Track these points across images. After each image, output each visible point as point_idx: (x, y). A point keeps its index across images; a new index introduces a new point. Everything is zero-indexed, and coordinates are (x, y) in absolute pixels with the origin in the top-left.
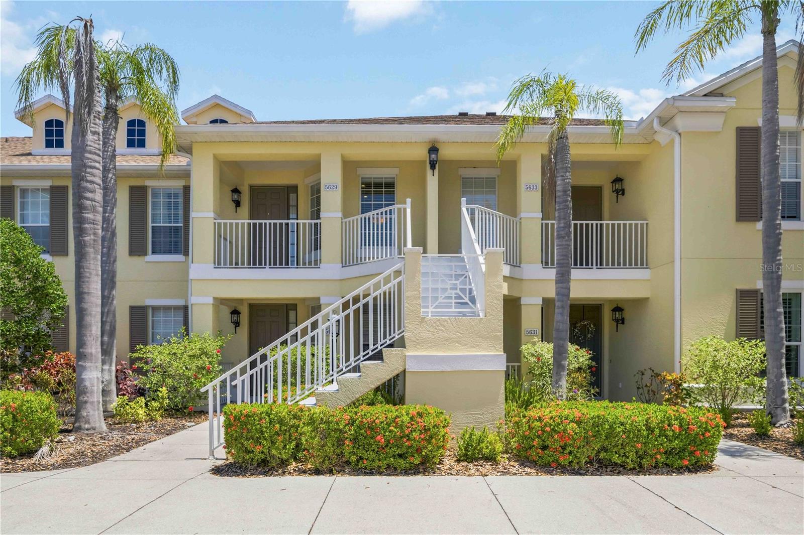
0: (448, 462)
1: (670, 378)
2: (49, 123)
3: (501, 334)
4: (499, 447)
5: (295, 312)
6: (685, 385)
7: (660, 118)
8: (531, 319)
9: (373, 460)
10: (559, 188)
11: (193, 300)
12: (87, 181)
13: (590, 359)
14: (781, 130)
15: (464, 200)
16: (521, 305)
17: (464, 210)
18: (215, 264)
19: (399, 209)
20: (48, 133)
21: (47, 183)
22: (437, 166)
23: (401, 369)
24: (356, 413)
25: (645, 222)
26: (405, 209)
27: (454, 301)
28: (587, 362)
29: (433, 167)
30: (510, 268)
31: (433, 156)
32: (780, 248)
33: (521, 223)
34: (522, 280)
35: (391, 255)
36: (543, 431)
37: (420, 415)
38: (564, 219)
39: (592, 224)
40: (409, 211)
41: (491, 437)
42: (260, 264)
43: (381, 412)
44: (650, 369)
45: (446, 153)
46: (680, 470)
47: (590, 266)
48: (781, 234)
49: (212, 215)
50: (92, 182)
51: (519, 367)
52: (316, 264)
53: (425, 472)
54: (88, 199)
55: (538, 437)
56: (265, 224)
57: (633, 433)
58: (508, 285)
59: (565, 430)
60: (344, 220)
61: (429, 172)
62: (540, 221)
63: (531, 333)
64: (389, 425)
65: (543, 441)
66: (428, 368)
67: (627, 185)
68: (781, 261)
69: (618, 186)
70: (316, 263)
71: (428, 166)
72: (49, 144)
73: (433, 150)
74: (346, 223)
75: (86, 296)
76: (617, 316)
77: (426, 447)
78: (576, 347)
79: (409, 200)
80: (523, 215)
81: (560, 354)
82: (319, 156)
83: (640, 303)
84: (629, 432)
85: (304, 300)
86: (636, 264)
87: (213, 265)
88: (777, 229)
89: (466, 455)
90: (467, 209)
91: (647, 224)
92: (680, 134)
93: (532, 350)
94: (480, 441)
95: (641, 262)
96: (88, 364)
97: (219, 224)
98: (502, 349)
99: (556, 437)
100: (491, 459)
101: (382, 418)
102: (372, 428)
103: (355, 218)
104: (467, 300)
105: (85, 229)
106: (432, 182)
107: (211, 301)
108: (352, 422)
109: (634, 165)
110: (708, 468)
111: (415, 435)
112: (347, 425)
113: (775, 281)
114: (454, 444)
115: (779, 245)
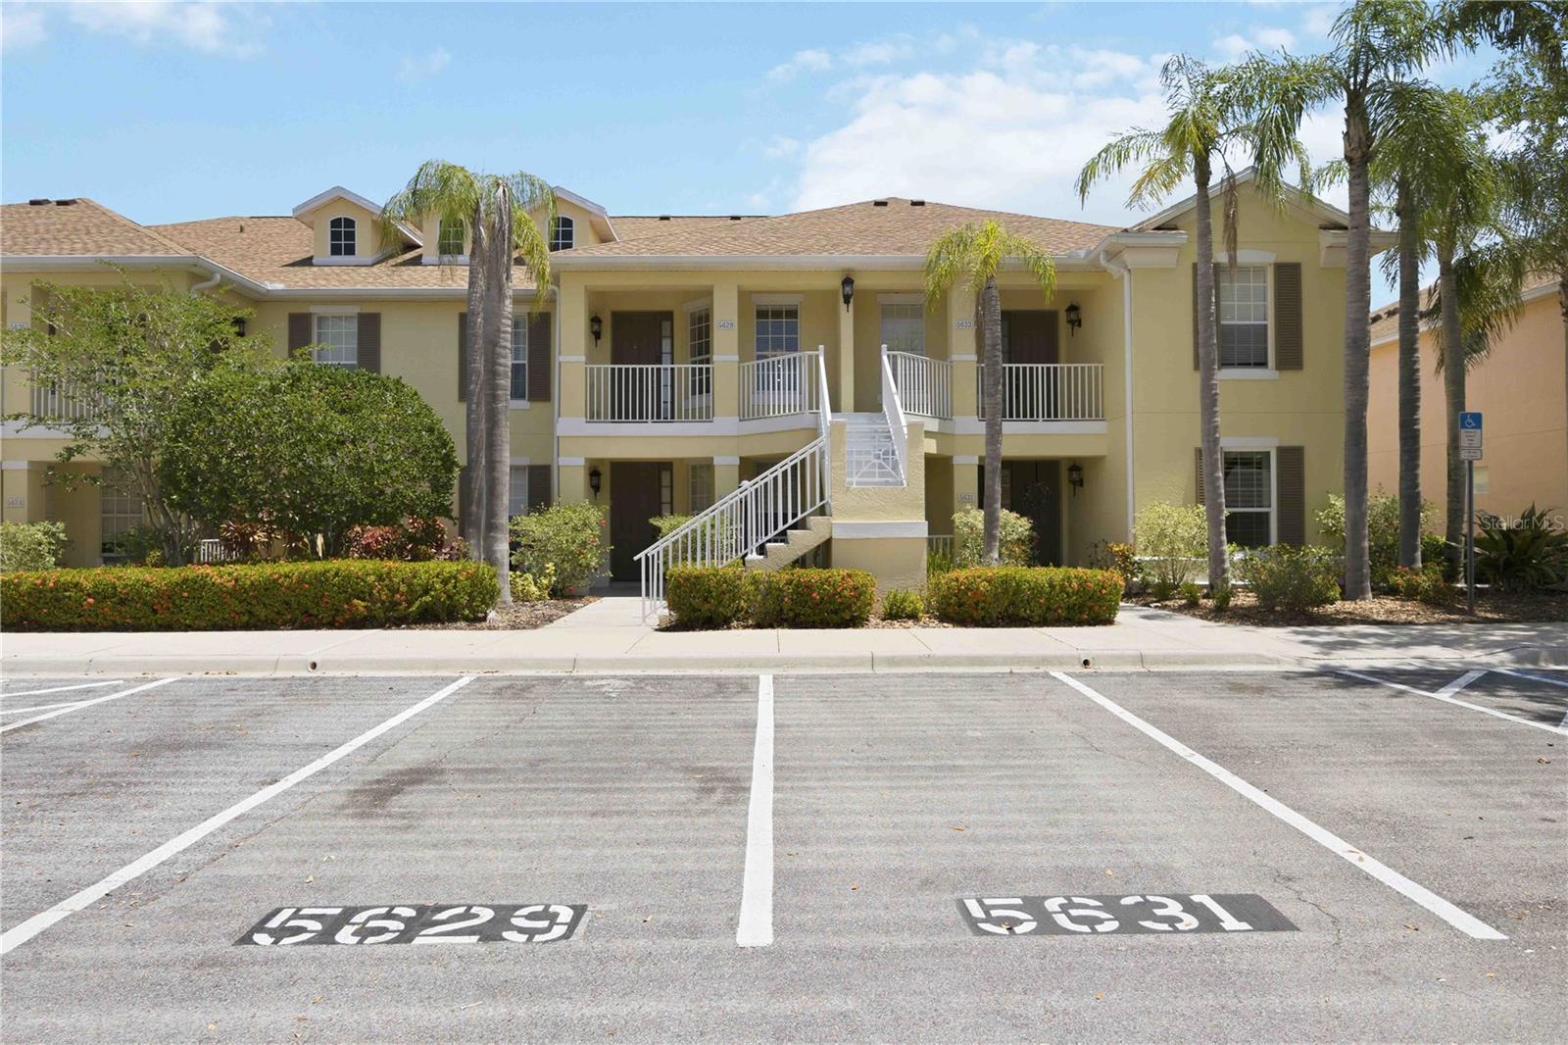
0: (873, 620)
1: (1117, 549)
2: (336, 223)
3: (923, 502)
4: (921, 606)
5: (669, 473)
6: (1136, 558)
7: (1107, 252)
8: (965, 482)
9: (809, 616)
10: (988, 342)
11: (563, 461)
12: (501, 347)
13: (1031, 528)
14: (1238, 265)
15: (884, 346)
16: (953, 465)
17: (885, 358)
18: (586, 416)
19: (810, 357)
20: (335, 236)
21: (355, 310)
22: (852, 300)
23: (828, 537)
24: (793, 574)
25: (1100, 365)
26: (817, 357)
27: (877, 470)
28: (1027, 533)
29: (847, 301)
30: (940, 424)
31: (848, 289)
32: (1217, 409)
33: (952, 367)
34: (953, 435)
35: (800, 410)
36: (959, 590)
37: (849, 576)
38: (993, 375)
39: (1037, 368)
40: (822, 360)
41: (913, 597)
42: (641, 417)
43: (813, 574)
44: (1103, 540)
45: (860, 283)
46: (1080, 624)
47: (1035, 418)
48: (1216, 394)
49: (583, 358)
50: (505, 347)
51: (952, 540)
52: (708, 417)
53: (855, 626)
54: (501, 365)
55: (956, 595)
56: (647, 369)
57: (1037, 590)
58: (937, 443)
59: (978, 589)
60: (741, 365)
61: (843, 306)
62: (975, 365)
63: (966, 499)
64: (823, 584)
65: (960, 599)
66: (854, 535)
67: (1083, 315)
68: (1219, 423)
69: (1073, 316)
70: (706, 414)
71: (842, 299)
72: (336, 250)
73: (848, 281)
74: (744, 367)
75: (498, 465)
76: (1074, 476)
77: (855, 604)
78: (1016, 515)
79: (821, 347)
80: (955, 357)
81: (991, 521)
82: (712, 286)
83: (1095, 461)
84: (1033, 589)
85: (681, 460)
86: (1090, 415)
87: (584, 419)
88: (1213, 389)
89: (890, 614)
90: (888, 356)
91: (1102, 367)
92: (1129, 270)
93: (964, 520)
94: (904, 600)
95: (1096, 414)
96: (499, 536)
97: (592, 370)
98: (924, 517)
99: (970, 594)
100: (913, 617)
101: (817, 578)
102: (809, 587)
103: (750, 363)
104: (889, 469)
105: (498, 395)
106: (846, 319)
107: (582, 462)
108: (789, 582)
109: (1089, 293)
110: (1109, 622)
111: (846, 593)
112: (786, 584)
113: (1212, 444)
114: (879, 607)
115: (1215, 406)
